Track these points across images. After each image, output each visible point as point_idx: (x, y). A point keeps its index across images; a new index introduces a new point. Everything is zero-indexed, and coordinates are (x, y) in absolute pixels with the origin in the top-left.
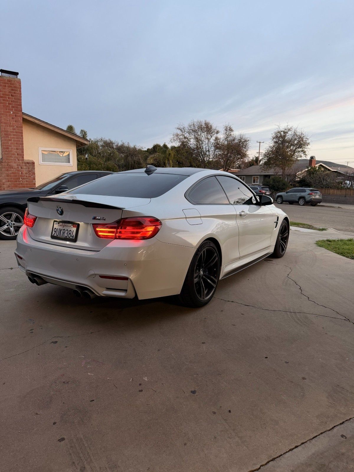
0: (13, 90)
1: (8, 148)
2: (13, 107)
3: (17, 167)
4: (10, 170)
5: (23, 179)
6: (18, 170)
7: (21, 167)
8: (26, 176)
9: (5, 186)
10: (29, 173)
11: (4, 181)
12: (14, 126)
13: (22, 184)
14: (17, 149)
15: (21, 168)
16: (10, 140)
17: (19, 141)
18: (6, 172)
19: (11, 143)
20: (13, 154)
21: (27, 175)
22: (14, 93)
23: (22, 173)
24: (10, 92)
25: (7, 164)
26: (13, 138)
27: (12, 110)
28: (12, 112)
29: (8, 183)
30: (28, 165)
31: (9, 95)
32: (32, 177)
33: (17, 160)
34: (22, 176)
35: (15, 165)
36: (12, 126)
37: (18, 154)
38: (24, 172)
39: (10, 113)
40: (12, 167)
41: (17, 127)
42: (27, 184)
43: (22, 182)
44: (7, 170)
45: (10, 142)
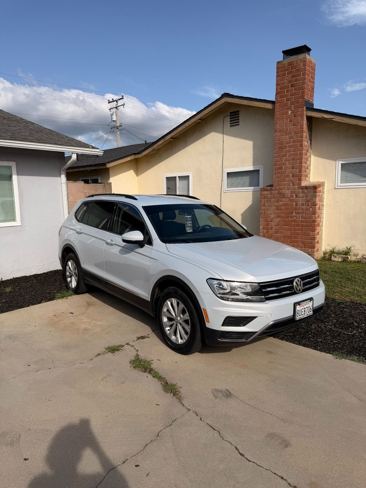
0: (293, 77)
1: (281, 168)
2: (292, 104)
3: (291, 195)
4: (281, 201)
5: (298, 213)
6: (291, 201)
7: (296, 195)
8: (303, 209)
9: (273, 224)
10: (307, 205)
11: (272, 216)
12: (291, 132)
13: (295, 221)
14: (293, 168)
15: (296, 197)
16: (285, 156)
17: (296, 154)
18: (276, 203)
19: (286, 160)
20: (288, 176)
21: (304, 207)
22: (296, 80)
23: (296, 204)
24: (290, 82)
25: (277, 192)
26: (289, 151)
27: (290, 108)
28: (290, 112)
29: (277, 220)
30: (306, 191)
31: (288, 87)
32: (311, 209)
33: (291, 185)
34: (296, 209)
35: (287, 192)
36: (288, 133)
37: (293, 176)
38: (300, 202)
39: (287, 113)
40: (283, 196)
41: (296, 133)
42: (302, 221)
43: (295, 218)
44: (277, 200)
45: (285, 158)
